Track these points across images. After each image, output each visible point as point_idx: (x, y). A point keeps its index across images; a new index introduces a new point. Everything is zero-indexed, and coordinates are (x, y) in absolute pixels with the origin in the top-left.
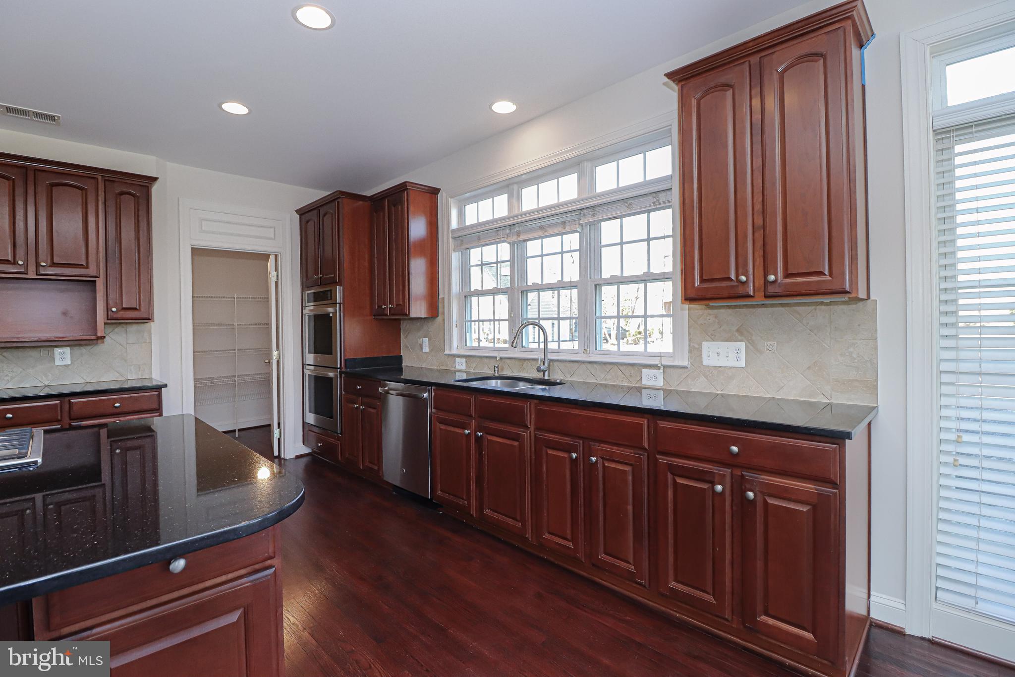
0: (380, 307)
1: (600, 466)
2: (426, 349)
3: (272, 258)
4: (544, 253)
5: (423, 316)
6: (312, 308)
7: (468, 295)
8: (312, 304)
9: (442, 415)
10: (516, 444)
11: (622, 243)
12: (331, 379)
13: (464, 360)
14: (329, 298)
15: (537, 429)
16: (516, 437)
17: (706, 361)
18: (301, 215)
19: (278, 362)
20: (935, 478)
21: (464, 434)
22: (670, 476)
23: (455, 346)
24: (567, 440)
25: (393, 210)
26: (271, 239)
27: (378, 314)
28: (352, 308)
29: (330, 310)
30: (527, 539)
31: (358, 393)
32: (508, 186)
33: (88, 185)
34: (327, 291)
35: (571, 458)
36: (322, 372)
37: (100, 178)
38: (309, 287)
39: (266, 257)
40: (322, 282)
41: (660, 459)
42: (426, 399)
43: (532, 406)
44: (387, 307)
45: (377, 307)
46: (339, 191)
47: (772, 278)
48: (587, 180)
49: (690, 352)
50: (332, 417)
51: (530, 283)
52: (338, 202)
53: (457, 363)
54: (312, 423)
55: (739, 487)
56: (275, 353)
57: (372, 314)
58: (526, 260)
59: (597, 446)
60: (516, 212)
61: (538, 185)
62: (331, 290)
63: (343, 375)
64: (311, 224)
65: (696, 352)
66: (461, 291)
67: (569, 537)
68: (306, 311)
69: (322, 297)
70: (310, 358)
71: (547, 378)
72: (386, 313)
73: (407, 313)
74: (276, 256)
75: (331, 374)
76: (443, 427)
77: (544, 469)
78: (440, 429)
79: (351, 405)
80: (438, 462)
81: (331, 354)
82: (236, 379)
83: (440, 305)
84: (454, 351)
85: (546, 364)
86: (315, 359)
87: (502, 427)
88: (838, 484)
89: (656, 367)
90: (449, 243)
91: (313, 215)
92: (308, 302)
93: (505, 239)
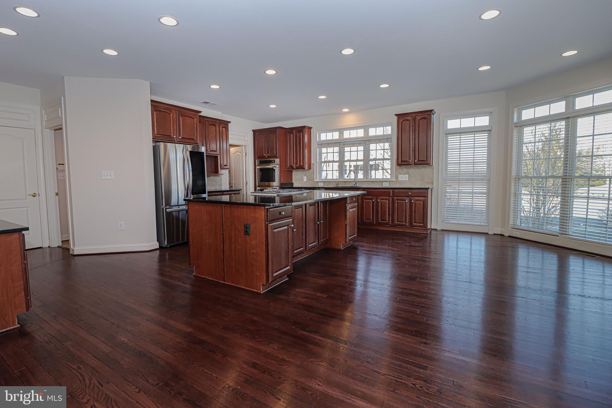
0: (291, 166)
1: (380, 201)
3: (243, 147)
7: (322, 162)
8: (260, 165)
11: (376, 150)
13: (323, 183)
14: (273, 163)
17: (399, 180)
18: (254, 132)
19: (246, 185)
20: (442, 208)
22: (397, 201)
23: (317, 179)
24: (371, 197)
25: (298, 134)
26: (246, 140)
27: (289, 168)
32: (338, 130)
33: (216, 125)
35: (373, 201)
37: (218, 122)
38: (260, 158)
40: (268, 157)
41: (394, 198)
44: (295, 166)
45: (289, 166)
47: (416, 161)
48: (366, 132)
49: (396, 177)
51: (346, 159)
55: (410, 200)
57: (286, 168)
58: (345, 153)
59: (379, 197)
60: (341, 138)
61: (350, 131)
64: (261, 136)
65: (397, 177)
66: (319, 161)
69: (270, 162)
71: (355, 186)
72: (294, 168)
73: (305, 168)
74: (245, 146)
81: (274, 182)
83: (312, 166)
85: (355, 182)
88: (427, 197)
89: (387, 181)
90: (315, 145)
92: (257, 164)
93: (337, 146)
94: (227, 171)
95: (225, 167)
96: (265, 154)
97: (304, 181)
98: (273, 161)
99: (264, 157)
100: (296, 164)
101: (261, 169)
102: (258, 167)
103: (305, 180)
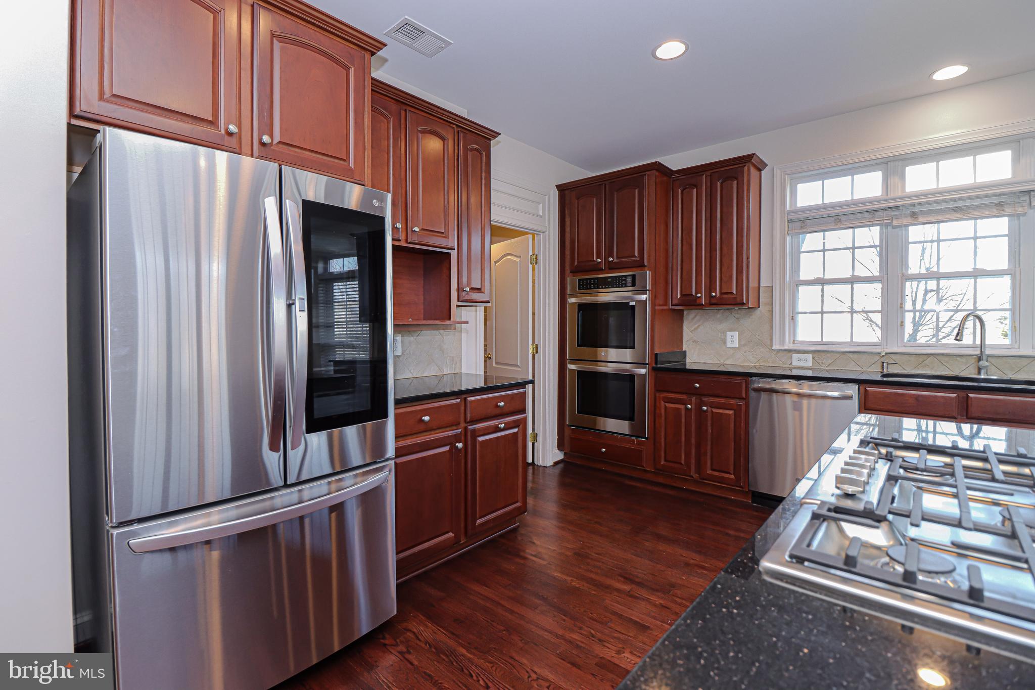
94: (481, 310)
95: (476, 296)
96: (599, 256)
97: (729, 345)
98: (629, 280)
99: (597, 269)
100: (711, 287)
101: (582, 307)
102: (572, 300)
103: (733, 342)
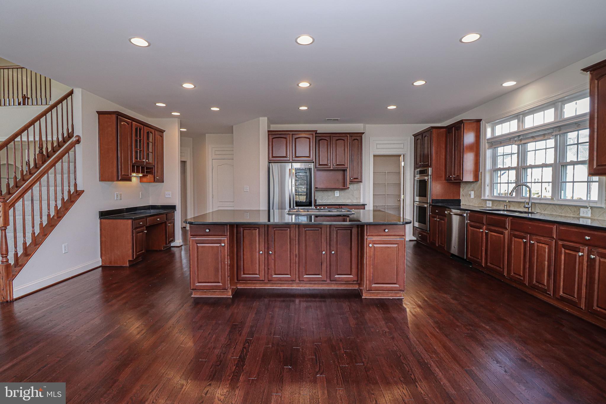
0: (449, 176)
1: (536, 245)
2: (472, 196)
3: (402, 156)
4: (547, 147)
5: (472, 180)
6: (418, 177)
7: (495, 170)
8: (419, 175)
9: (472, 223)
10: (502, 236)
11: (578, 144)
12: (425, 208)
13: (491, 202)
14: (426, 173)
15: (511, 229)
16: (502, 233)
18: (415, 137)
19: (403, 200)
21: (480, 231)
22: (563, 249)
23: (487, 195)
24: (522, 234)
25: (457, 132)
26: (402, 148)
27: (448, 180)
28: (436, 177)
29: (426, 178)
30: (505, 276)
31: (437, 214)
32: (517, 116)
33: (345, 138)
34: (425, 170)
35: (524, 242)
36: (422, 205)
37: (348, 135)
38: (417, 168)
39: (400, 156)
40: (424, 166)
41: (559, 242)
42: (465, 216)
43: (510, 220)
44: (453, 177)
45: (448, 177)
46: (431, 127)
48: (559, 112)
50: (425, 224)
51: (528, 165)
52: (431, 131)
53: (487, 203)
54: (417, 226)
55: (589, 253)
56: (402, 196)
57: (445, 180)
58: (527, 153)
59: (534, 237)
60: (521, 129)
61: (533, 114)
62: (426, 170)
63: (431, 206)
64: (419, 141)
66: (492, 168)
67: (522, 275)
68: (416, 179)
69: (423, 172)
70: (417, 199)
71: (530, 211)
72: (452, 179)
73: (462, 179)
74: (404, 155)
75: (426, 206)
76: (472, 228)
77: (513, 247)
78: (471, 229)
79: (433, 219)
80: (469, 244)
81: (426, 197)
82: (386, 207)
83: (480, 176)
84: (487, 198)
85: (530, 205)
86: (419, 199)
87: (497, 229)
89: (587, 207)
90: (485, 145)
91: (420, 137)
92: (417, 175)
93: (514, 143)
95: (356, 180)
96: (421, 162)
99: (420, 167)
100: (454, 173)
